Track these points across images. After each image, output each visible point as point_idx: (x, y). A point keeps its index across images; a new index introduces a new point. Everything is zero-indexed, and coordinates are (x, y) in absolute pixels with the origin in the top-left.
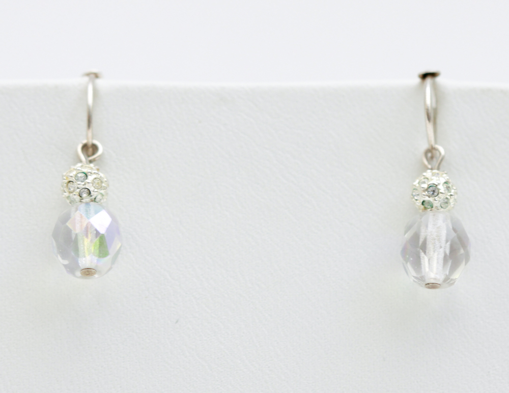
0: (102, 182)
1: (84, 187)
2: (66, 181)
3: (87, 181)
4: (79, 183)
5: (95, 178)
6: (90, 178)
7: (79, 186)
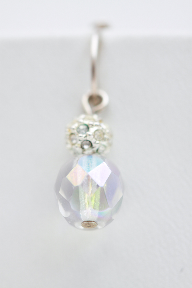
0: (104, 134)
1: (85, 139)
2: (69, 133)
3: (88, 133)
4: (80, 135)
5: (97, 130)
6: (92, 130)
7: (80, 138)
